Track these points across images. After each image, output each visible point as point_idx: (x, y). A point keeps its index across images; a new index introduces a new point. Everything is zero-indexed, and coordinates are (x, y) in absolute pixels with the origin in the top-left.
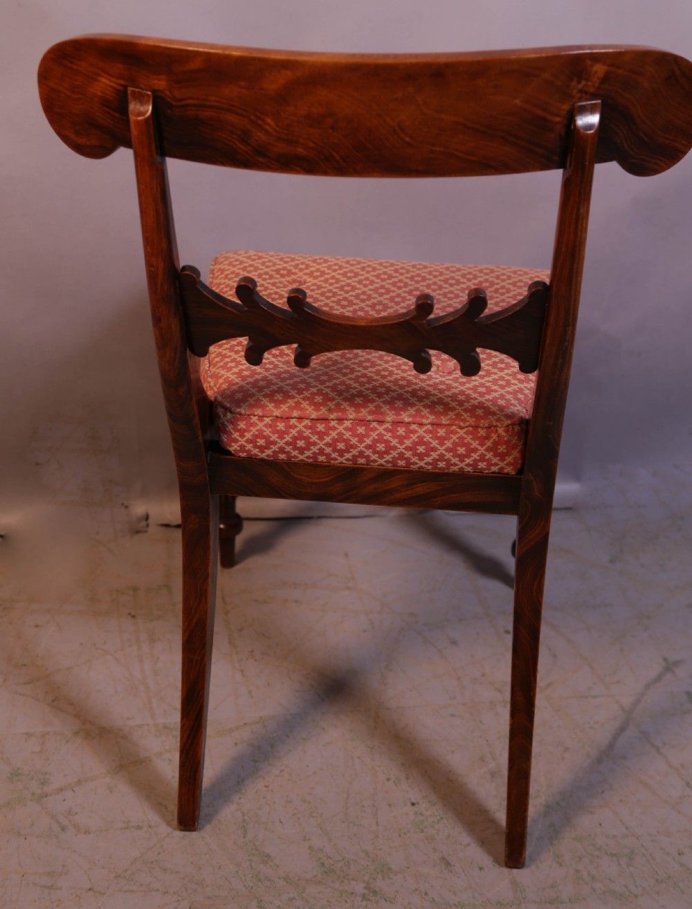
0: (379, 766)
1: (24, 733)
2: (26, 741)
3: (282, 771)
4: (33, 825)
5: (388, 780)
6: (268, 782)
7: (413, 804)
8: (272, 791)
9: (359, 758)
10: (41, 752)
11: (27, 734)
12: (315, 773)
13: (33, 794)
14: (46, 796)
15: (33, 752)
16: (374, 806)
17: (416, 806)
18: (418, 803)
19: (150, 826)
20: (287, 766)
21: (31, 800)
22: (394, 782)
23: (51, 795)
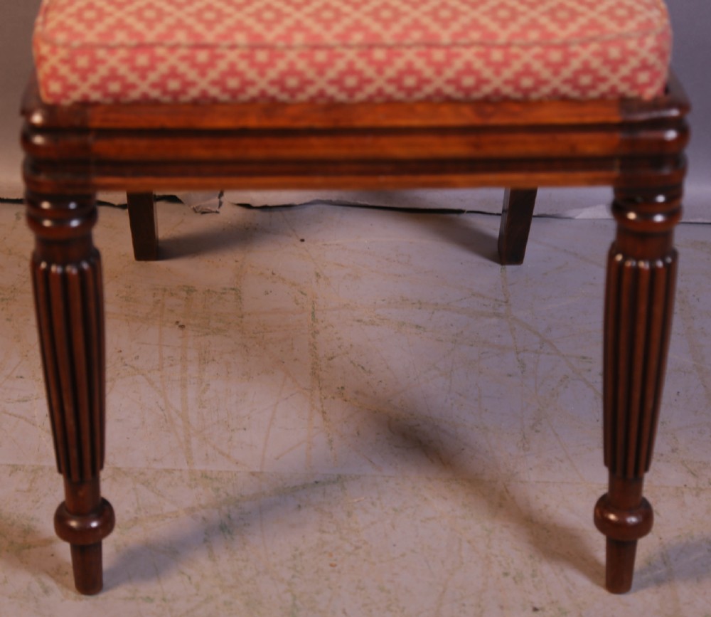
0: (497, 556)
1: (9, 465)
2: (10, 475)
3: (357, 548)
4: (5, 582)
5: (506, 574)
6: (335, 560)
7: (535, 610)
8: (339, 572)
9: (469, 542)
10: (29, 491)
11: (13, 466)
12: (403, 555)
13: (12, 543)
14: (29, 547)
15: (18, 491)
16: (480, 606)
17: (540, 612)
18: (543, 609)
19: (164, 600)
20: (365, 543)
21: (8, 551)
22: (514, 578)
23: (35, 547)
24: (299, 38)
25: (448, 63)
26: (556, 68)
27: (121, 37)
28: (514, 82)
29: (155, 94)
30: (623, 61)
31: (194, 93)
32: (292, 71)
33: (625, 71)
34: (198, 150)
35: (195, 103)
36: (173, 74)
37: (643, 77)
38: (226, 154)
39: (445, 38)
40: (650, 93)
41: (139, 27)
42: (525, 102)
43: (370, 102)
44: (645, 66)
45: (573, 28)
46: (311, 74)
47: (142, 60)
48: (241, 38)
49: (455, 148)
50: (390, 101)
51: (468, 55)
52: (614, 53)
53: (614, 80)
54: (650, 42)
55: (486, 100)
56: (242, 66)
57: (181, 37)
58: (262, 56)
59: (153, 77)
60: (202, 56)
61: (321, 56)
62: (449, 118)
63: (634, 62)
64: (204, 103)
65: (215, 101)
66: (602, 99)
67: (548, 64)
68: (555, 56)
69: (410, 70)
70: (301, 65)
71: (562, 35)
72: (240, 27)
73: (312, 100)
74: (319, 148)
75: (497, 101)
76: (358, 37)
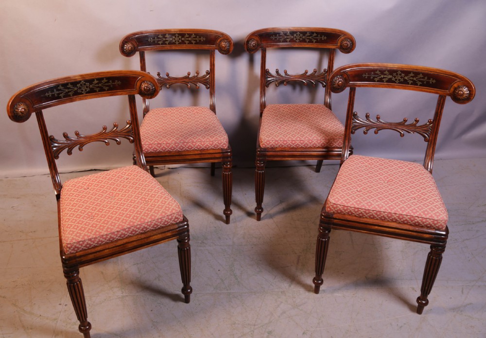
24: (173, 142)
25: (195, 145)
26: (211, 145)
27: (147, 143)
28: (205, 147)
29: (152, 151)
30: (221, 143)
31: (158, 151)
32: (172, 147)
33: (221, 145)
34: (159, 159)
35: (158, 152)
36: (155, 148)
37: (224, 146)
38: (163, 159)
39: (195, 141)
40: (226, 148)
41: (150, 141)
42: (207, 150)
43: (184, 151)
44: (224, 144)
45: (214, 139)
46: (175, 147)
47: (150, 146)
48: (165, 142)
49: (198, 157)
50: (187, 151)
51: (198, 143)
52: (220, 142)
53: (220, 146)
54: (225, 140)
55: (202, 150)
56: (165, 146)
57: (156, 143)
58: (168, 145)
59: (152, 149)
60: (159, 145)
61: (177, 144)
62: (196, 153)
63: (223, 144)
64: (160, 152)
65: (161, 152)
66: (219, 149)
67: (210, 144)
68: (211, 143)
69: (190, 146)
70: (174, 146)
71: (212, 140)
72: (165, 141)
73: (176, 151)
74: (177, 158)
75: (203, 150)
76: (182, 141)
